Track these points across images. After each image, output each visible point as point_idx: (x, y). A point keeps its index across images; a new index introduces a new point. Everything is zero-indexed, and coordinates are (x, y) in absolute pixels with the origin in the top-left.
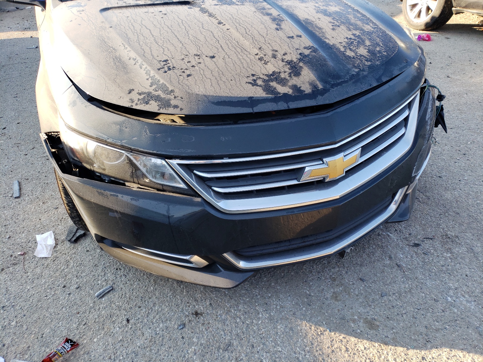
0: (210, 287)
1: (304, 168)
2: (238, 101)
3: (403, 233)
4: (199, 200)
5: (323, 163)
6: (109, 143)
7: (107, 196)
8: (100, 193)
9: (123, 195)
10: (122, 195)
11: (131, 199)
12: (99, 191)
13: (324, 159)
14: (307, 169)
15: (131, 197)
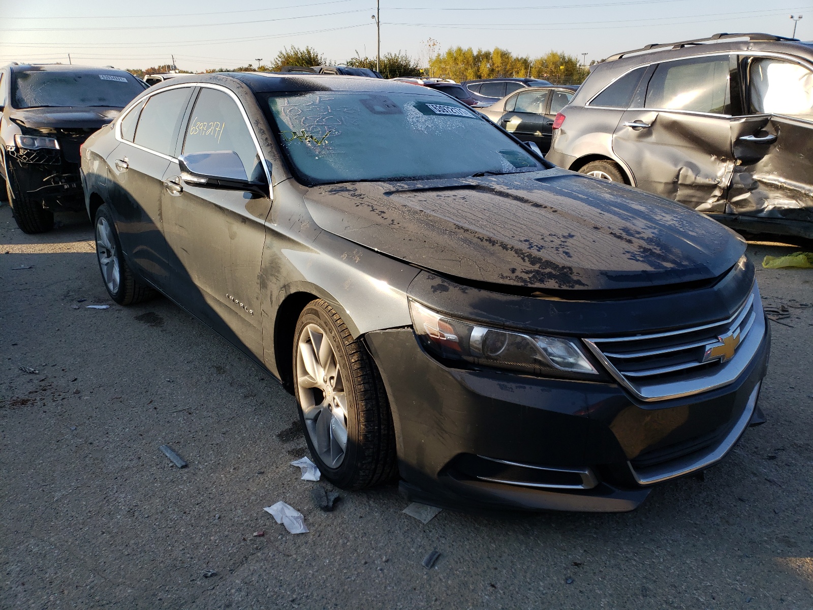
0: (607, 513)
1: (704, 347)
2: (635, 275)
3: (747, 447)
4: (615, 386)
5: (719, 341)
6: (507, 326)
7: (512, 389)
8: (502, 387)
9: (532, 386)
10: (529, 386)
11: (542, 390)
12: (502, 383)
13: (720, 337)
14: (708, 348)
15: (541, 388)
